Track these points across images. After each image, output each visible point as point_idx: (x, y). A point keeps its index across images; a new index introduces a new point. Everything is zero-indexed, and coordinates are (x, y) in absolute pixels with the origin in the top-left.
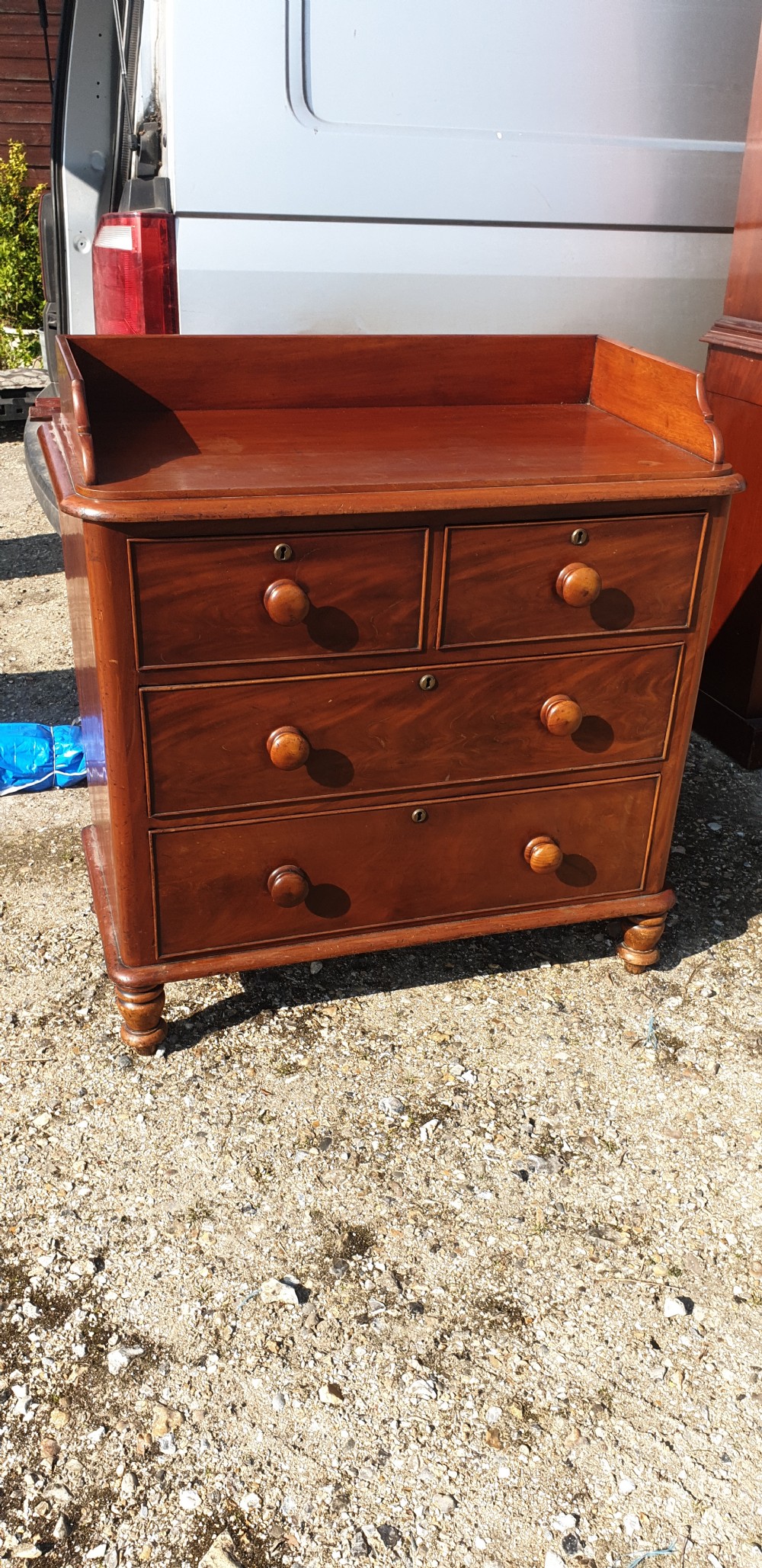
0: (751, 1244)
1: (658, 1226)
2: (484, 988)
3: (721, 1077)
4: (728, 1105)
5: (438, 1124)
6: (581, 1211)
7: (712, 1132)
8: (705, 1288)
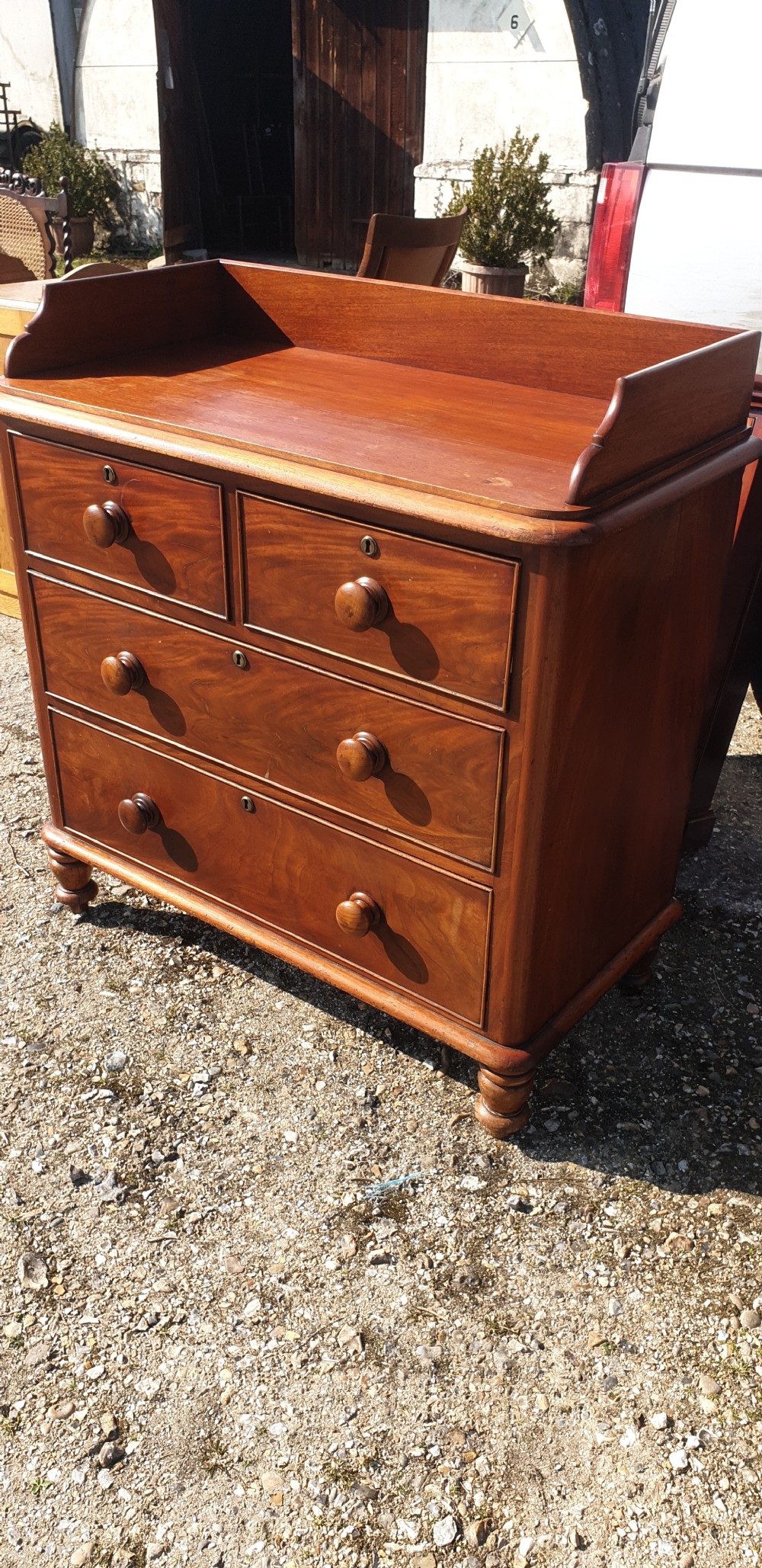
0: (100, 1392)
1: (80, 1304)
2: (349, 1043)
3: (370, 1271)
4: (327, 1294)
5: (109, 1097)
6: (63, 1239)
7: (263, 1295)
8: (9, 1376)
